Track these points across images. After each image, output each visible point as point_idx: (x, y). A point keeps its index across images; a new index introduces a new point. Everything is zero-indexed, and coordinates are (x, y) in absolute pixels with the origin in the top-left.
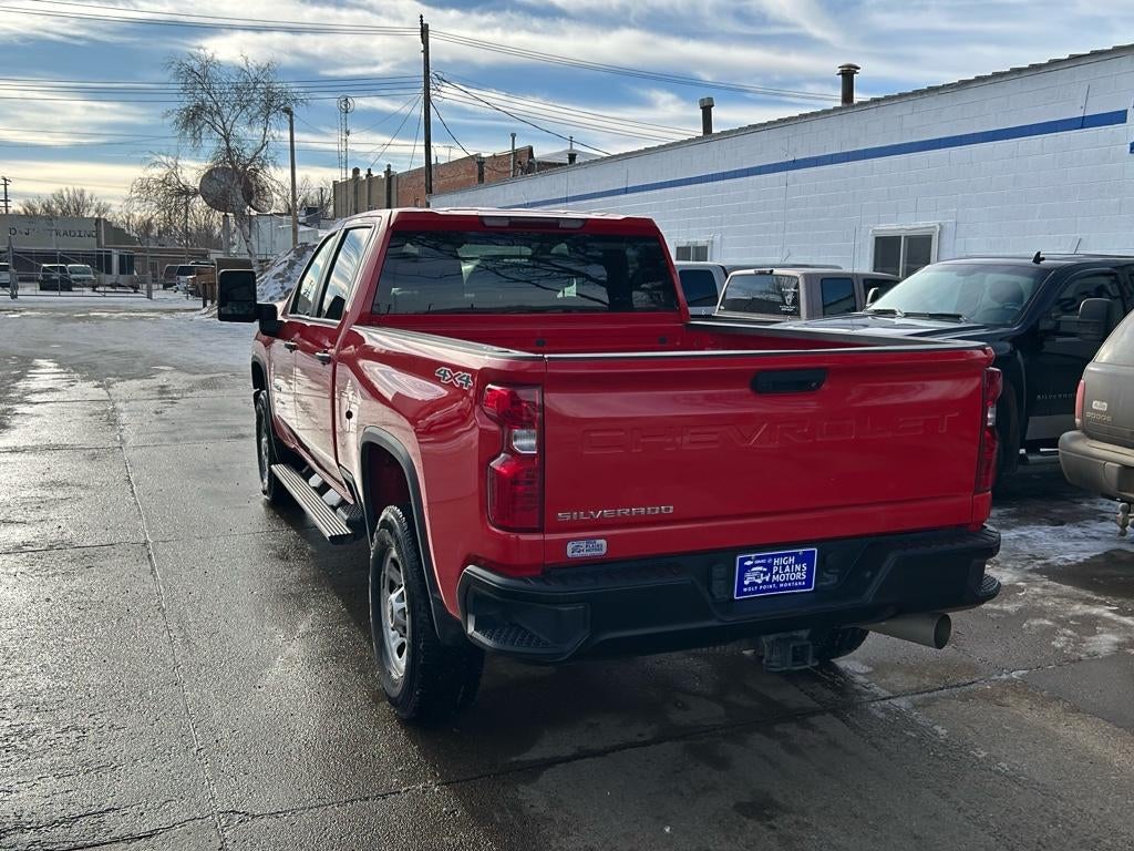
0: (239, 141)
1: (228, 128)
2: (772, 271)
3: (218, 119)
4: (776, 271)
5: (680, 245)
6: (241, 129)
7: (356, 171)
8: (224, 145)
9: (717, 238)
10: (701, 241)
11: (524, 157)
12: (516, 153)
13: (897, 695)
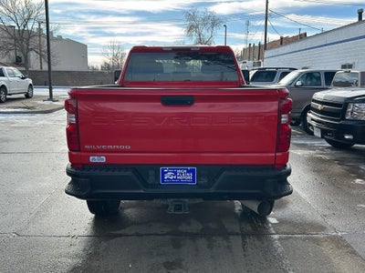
0: (203, 36)
1: (200, 32)
2: (350, 71)
3: (197, 29)
5: (343, 64)
6: (204, 32)
7: (250, 45)
8: (199, 38)
9: (357, 61)
10: (350, 62)
11: (303, 37)
12: (300, 35)
13: (277, 233)
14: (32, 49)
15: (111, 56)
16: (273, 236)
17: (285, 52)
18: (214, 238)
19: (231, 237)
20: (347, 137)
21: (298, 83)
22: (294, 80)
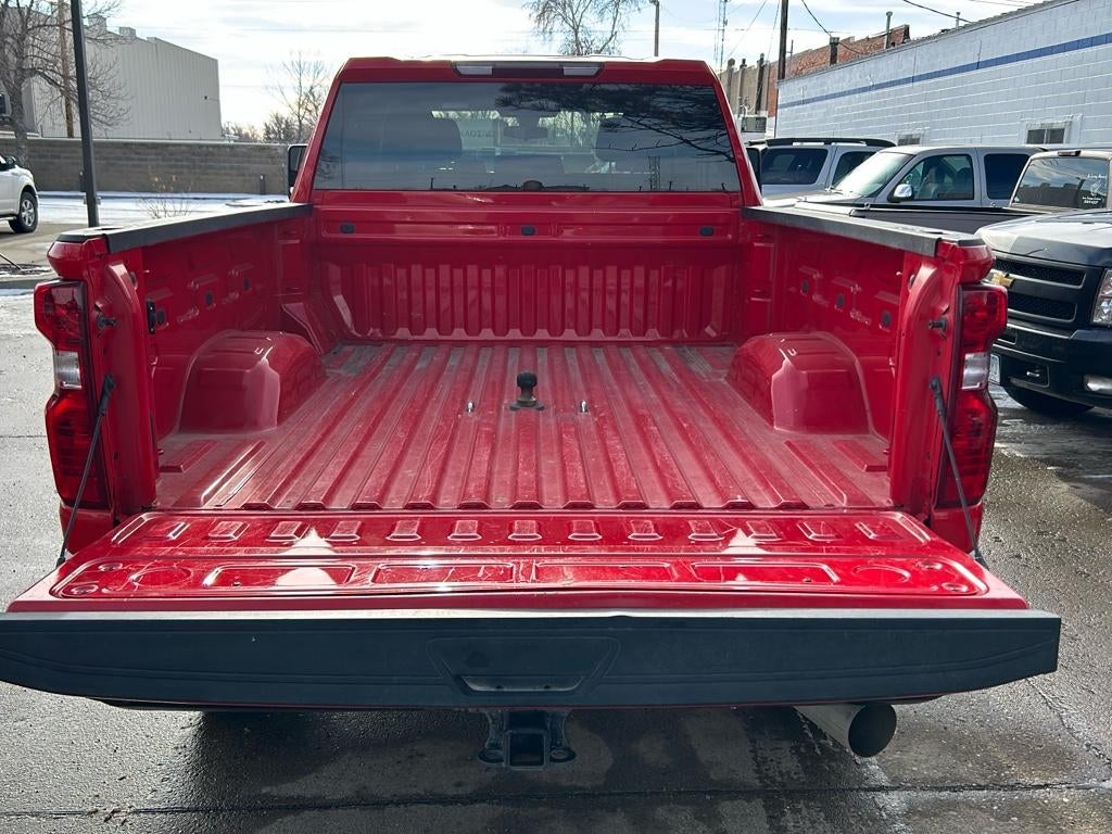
0: (587, 32)
1: (577, 20)
2: (1078, 153)
3: (568, 10)
4: (1083, 153)
5: (1033, 128)
6: (590, 20)
7: (731, 62)
8: (572, 38)
9: (1078, 118)
10: (1057, 122)
11: (898, 38)
12: (890, 34)
13: (896, 786)
14: (34, 71)
15: (293, 98)
16: (881, 799)
17: (846, 87)
18: (660, 811)
19: (726, 807)
20: (1094, 386)
21: (902, 191)
22: (886, 181)
